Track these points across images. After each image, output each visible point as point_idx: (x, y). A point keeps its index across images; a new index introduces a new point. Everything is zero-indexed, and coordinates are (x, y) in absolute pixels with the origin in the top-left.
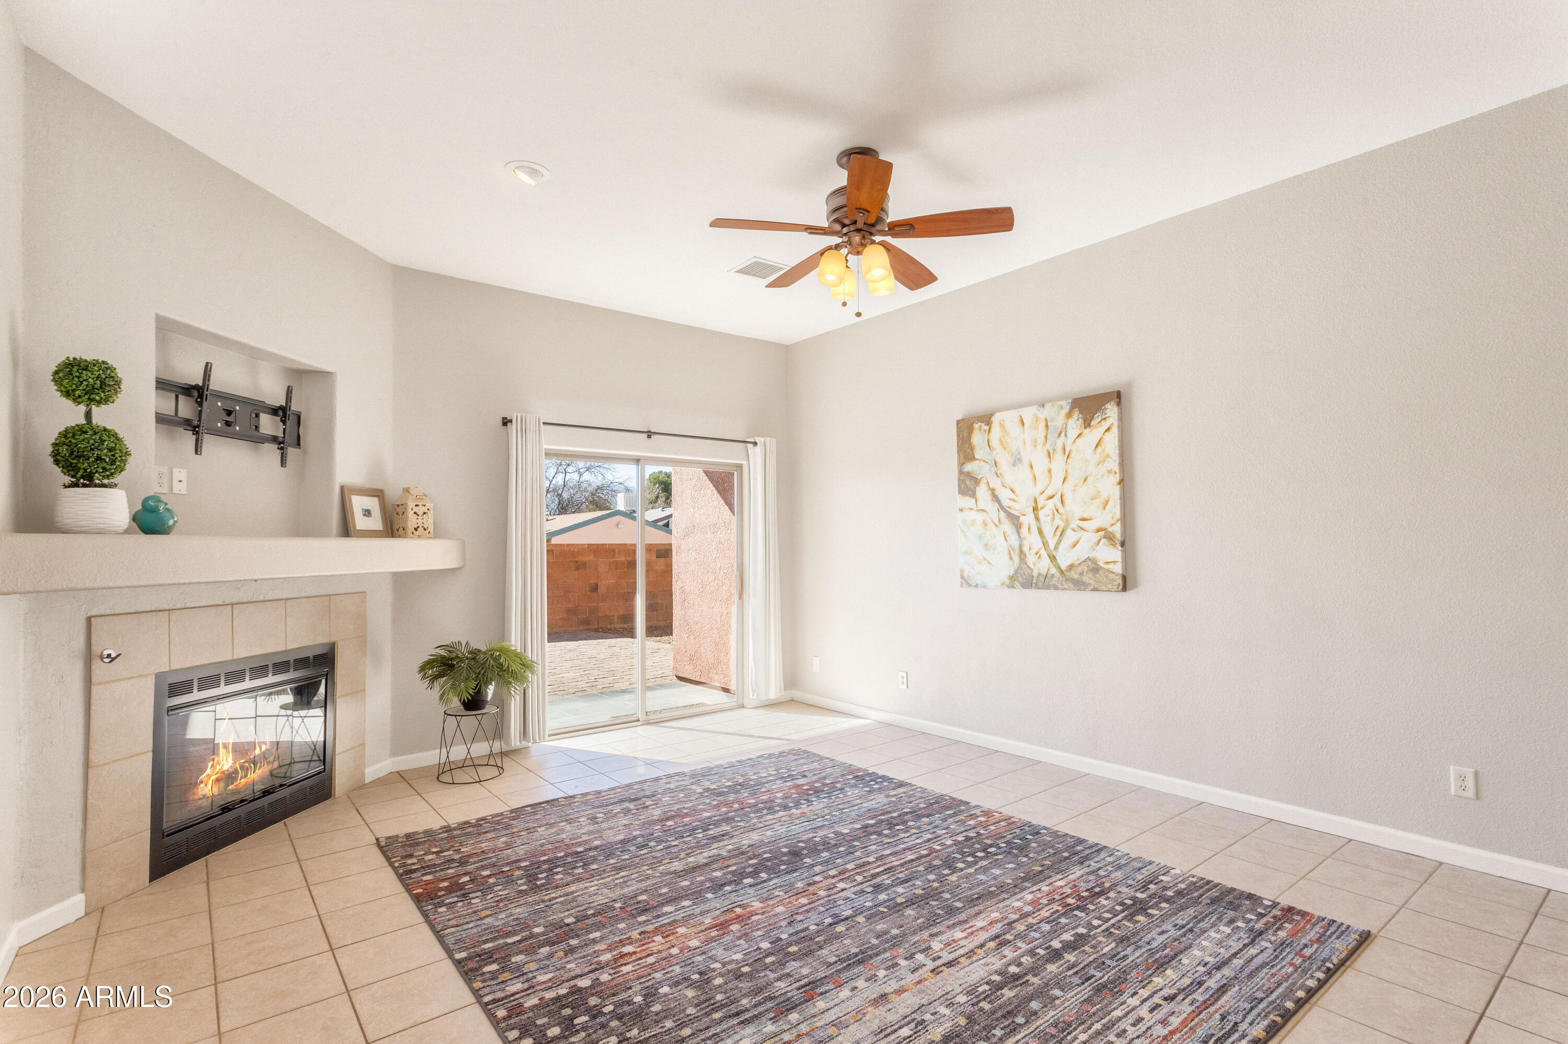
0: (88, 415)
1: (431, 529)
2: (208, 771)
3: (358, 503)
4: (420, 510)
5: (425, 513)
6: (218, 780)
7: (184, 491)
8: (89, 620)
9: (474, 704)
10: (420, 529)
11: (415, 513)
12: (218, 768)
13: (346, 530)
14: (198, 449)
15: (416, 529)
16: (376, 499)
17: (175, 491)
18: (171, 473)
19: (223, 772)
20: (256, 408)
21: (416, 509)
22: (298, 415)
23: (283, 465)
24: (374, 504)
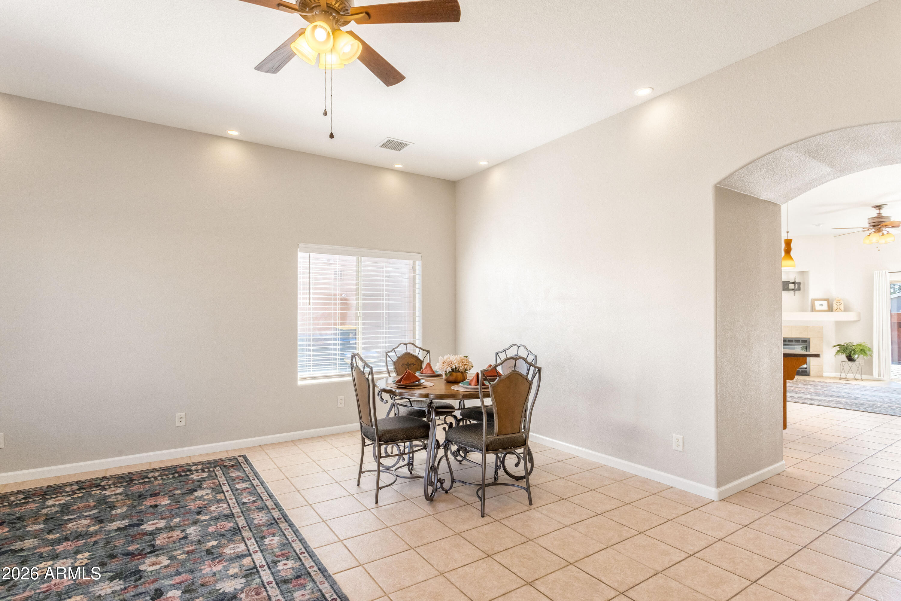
3: (817, 303)
5: (840, 305)
9: (850, 360)
10: (838, 310)
11: (836, 305)
20: (788, 284)
22: (800, 283)
23: (794, 295)
24: (825, 303)
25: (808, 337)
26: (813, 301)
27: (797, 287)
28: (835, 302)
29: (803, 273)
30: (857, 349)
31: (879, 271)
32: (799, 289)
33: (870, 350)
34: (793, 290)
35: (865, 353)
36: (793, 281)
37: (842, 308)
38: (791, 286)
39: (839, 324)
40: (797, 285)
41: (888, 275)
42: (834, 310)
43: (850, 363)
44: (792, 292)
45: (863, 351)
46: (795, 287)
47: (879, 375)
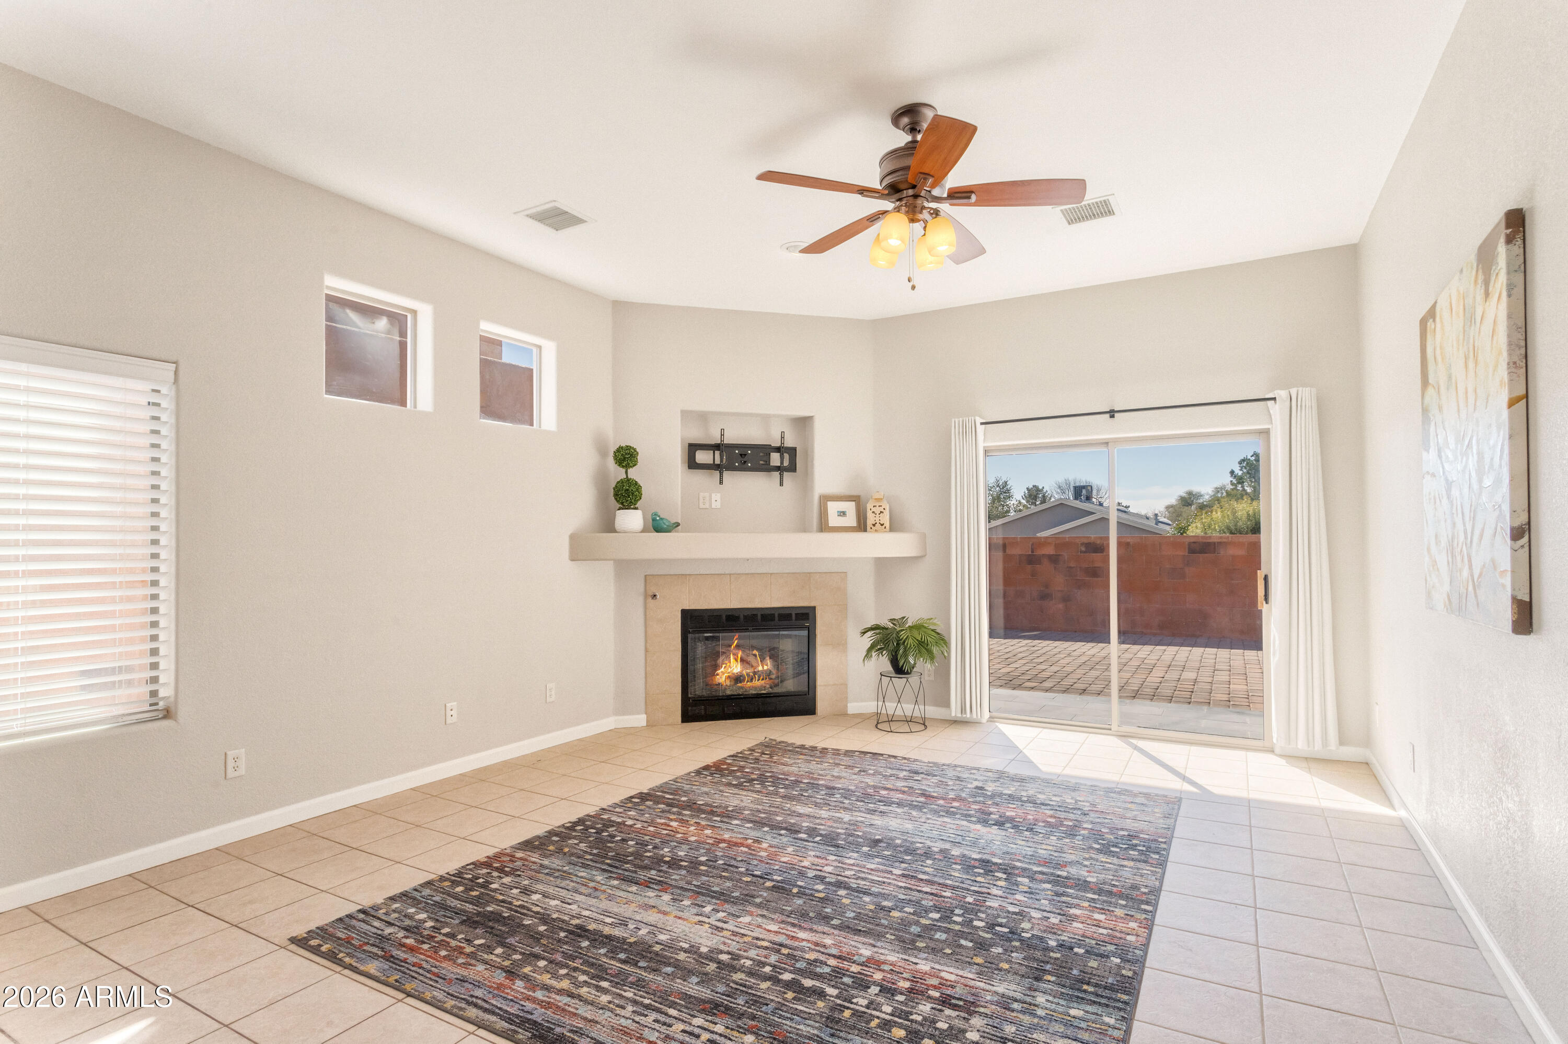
0: (626, 472)
1: (887, 524)
2: (722, 670)
3: (833, 508)
4: (877, 510)
5: (881, 512)
6: (729, 677)
7: (719, 507)
8: (646, 576)
9: (899, 670)
10: (878, 525)
11: (873, 512)
12: (730, 670)
13: (824, 527)
14: (721, 482)
15: (874, 525)
16: (854, 503)
17: (713, 506)
18: (710, 496)
19: (733, 674)
20: (766, 450)
21: (873, 509)
22: (795, 449)
23: (781, 484)
24: (850, 507)
25: (812, 604)
26: (825, 499)
27: (786, 463)
28: (869, 506)
29: (803, 423)
30: (910, 640)
31: (961, 419)
32: (792, 468)
33: (943, 640)
34: (778, 469)
35: (930, 652)
36: (778, 444)
37: (885, 519)
38: (775, 459)
39: (883, 566)
40: (786, 456)
41: (981, 429)
42: (868, 528)
43: (899, 682)
44: (777, 474)
45: (923, 647)
46: (782, 462)
47: (963, 710)
